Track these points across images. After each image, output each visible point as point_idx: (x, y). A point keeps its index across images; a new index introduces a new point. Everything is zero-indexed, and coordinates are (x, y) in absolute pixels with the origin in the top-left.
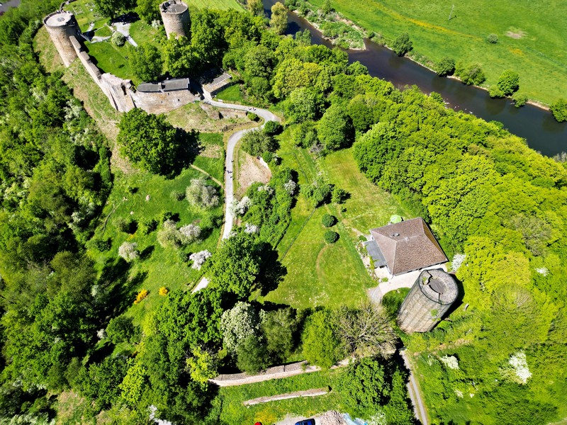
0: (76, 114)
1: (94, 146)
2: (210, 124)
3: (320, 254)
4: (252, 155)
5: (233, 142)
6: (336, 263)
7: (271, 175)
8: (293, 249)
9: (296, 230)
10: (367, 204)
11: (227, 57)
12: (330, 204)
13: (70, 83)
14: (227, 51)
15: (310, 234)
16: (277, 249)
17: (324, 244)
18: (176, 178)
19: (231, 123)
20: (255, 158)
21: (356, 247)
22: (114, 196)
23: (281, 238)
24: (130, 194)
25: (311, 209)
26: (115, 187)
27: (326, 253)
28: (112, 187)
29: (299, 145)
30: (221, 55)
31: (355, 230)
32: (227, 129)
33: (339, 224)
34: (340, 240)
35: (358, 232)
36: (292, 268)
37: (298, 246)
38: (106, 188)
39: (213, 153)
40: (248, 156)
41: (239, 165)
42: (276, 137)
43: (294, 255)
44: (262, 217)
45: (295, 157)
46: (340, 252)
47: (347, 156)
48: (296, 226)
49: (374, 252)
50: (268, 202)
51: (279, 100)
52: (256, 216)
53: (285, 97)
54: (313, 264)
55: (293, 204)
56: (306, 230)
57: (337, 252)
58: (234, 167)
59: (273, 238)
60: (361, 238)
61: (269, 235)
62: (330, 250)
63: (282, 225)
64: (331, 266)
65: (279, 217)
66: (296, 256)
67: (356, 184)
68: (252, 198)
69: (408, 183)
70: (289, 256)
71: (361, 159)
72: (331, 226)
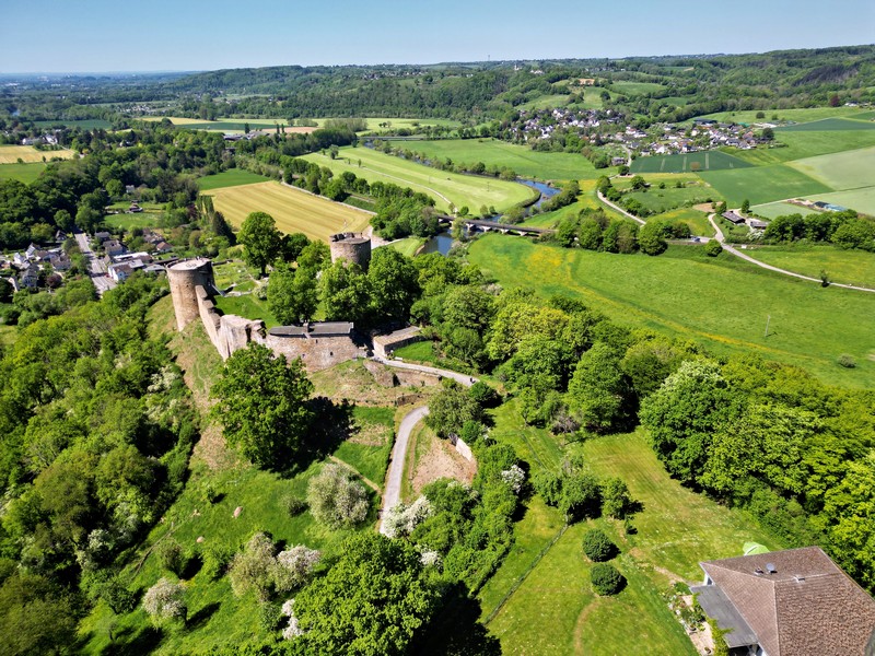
0: (167, 383)
1: (175, 423)
2: (375, 392)
3: (583, 615)
4: (441, 435)
5: (411, 421)
6: (623, 640)
7: (475, 471)
8: (516, 599)
9: (524, 563)
10: (683, 524)
11: (417, 306)
12: (599, 520)
13: (176, 349)
14: (419, 298)
15: (557, 572)
16: (479, 597)
17: (592, 596)
18: (297, 477)
19: (412, 393)
20: (447, 442)
21: (670, 606)
22: (179, 509)
23: (490, 575)
24: (209, 504)
25: (558, 526)
26: (185, 492)
27: (596, 613)
28: (180, 492)
29: (531, 424)
30: (409, 302)
31: (663, 571)
32: (403, 401)
33: (623, 558)
34: (629, 590)
35: (670, 575)
36: (513, 643)
37: (529, 595)
38: (170, 491)
39: (373, 438)
40: (437, 441)
41: (417, 456)
42: (489, 411)
43: (518, 614)
44: (451, 532)
45: (525, 440)
46: (632, 615)
47: (628, 444)
48: (524, 555)
49: (720, 611)
50: (467, 511)
51: (497, 362)
52: (439, 529)
53: (507, 358)
54: (565, 639)
55: (518, 513)
56: (546, 564)
57: (623, 615)
58: (407, 459)
59: (472, 571)
60: (680, 587)
61: (463, 566)
62: (605, 610)
63: (495, 549)
64: (613, 647)
65: (487, 535)
66: (523, 617)
67: (652, 488)
68: (434, 499)
69: (770, 474)
70: (507, 615)
71: (659, 424)
72: (605, 559)
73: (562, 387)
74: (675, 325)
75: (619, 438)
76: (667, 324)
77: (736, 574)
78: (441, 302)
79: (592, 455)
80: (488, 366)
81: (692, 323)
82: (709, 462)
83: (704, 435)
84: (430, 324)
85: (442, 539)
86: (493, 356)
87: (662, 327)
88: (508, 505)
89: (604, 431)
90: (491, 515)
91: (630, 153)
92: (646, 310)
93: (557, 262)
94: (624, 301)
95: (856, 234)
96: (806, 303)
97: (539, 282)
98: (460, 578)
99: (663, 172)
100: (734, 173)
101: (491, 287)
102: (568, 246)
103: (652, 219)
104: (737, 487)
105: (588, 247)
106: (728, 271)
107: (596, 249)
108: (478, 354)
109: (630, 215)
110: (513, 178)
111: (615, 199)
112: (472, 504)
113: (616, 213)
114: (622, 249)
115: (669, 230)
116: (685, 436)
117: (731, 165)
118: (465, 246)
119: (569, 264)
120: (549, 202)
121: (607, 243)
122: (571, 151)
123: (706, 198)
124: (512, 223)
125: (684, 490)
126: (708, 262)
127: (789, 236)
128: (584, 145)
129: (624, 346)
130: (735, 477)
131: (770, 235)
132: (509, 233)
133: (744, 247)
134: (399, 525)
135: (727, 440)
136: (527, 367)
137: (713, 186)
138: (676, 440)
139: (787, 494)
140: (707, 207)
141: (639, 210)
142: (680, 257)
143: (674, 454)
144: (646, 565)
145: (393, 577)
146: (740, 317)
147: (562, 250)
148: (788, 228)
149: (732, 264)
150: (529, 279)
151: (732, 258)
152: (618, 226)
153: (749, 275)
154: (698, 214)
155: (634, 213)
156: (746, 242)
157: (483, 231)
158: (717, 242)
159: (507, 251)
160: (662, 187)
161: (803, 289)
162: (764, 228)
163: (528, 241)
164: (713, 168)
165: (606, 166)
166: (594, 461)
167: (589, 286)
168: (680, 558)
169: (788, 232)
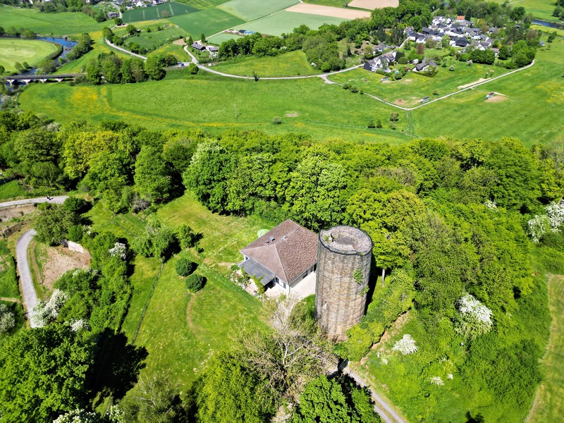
3: (189, 308)
4: (54, 245)
6: (213, 310)
7: (89, 258)
8: (147, 320)
9: (144, 297)
10: (226, 235)
12: (180, 253)
15: (166, 293)
16: (122, 331)
17: (190, 295)
19: (15, 223)
20: (60, 247)
21: (232, 280)
23: (125, 315)
25: (158, 267)
27: (195, 303)
31: (223, 264)
32: (10, 232)
33: (201, 267)
34: (209, 282)
35: (227, 264)
36: (153, 344)
37: (154, 313)
40: (52, 249)
41: (40, 265)
42: (85, 215)
43: (151, 327)
44: (87, 303)
45: (118, 225)
46: (214, 294)
47: (183, 203)
48: (143, 293)
49: (255, 270)
50: (94, 284)
51: (77, 180)
52: (77, 305)
53: (84, 175)
54: (183, 326)
55: (130, 270)
56: (158, 292)
57: (210, 297)
58: (32, 271)
59: (112, 319)
60: (234, 268)
61: (104, 319)
62: (199, 299)
63: (122, 299)
64: (210, 316)
65: (114, 293)
66: (155, 327)
67: (204, 223)
68: (66, 288)
69: (259, 192)
70: (144, 331)
71: (197, 186)
72: (191, 273)
73: (130, 182)
74: (187, 123)
75: (176, 202)
76: (181, 123)
77: (257, 248)
78: (11, 147)
79: (164, 217)
80: (71, 185)
81: (196, 119)
82: (229, 197)
83: (222, 183)
84: (9, 167)
85: (83, 310)
86: (72, 176)
87: (180, 126)
88: (122, 268)
89: (166, 201)
90: (112, 280)
91: (119, 8)
92: (166, 117)
93: (95, 97)
94: (151, 115)
95: (264, 47)
96: (251, 92)
97: (88, 114)
98: (105, 326)
99: (146, 20)
100: (190, 16)
101: (50, 126)
102: (99, 84)
103: (150, 55)
104: (246, 205)
105: (113, 82)
106: (206, 82)
107: (119, 82)
108: (60, 178)
109: (134, 54)
110: (34, 37)
111: (120, 44)
112: (96, 278)
113: (124, 54)
114: (137, 79)
115: (163, 61)
116: (213, 187)
117: (187, 11)
118: (14, 99)
119: (105, 97)
120: (72, 52)
121: (126, 77)
122: (74, 11)
123: (178, 36)
124: (47, 73)
125: (221, 217)
126: (193, 78)
127: (231, 53)
128: (82, 5)
129: (160, 144)
130: (244, 200)
131: (221, 55)
132: (48, 81)
133: (210, 65)
134: (45, 316)
135: (234, 182)
136: (101, 176)
137: (180, 27)
138: (209, 191)
139: (269, 199)
140: (181, 42)
141: (139, 50)
142: (176, 78)
143: (210, 199)
144: (214, 265)
145: (55, 350)
146: (221, 109)
147: (96, 87)
148: (229, 49)
149: (207, 77)
150: (79, 113)
151: (205, 73)
152: (129, 63)
153: (218, 82)
154: (177, 48)
155: (137, 52)
156: (210, 61)
157: (25, 83)
158: (194, 65)
159: (52, 96)
160: (149, 31)
161: (247, 84)
162: (217, 51)
163: (66, 85)
164: (177, 14)
165: (105, 20)
166: (167, 220)
167: (124, 110)
168: (230, 253)
169: (230, 51)
